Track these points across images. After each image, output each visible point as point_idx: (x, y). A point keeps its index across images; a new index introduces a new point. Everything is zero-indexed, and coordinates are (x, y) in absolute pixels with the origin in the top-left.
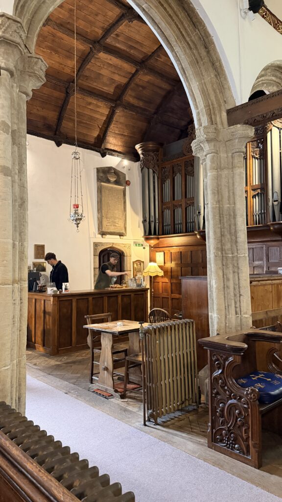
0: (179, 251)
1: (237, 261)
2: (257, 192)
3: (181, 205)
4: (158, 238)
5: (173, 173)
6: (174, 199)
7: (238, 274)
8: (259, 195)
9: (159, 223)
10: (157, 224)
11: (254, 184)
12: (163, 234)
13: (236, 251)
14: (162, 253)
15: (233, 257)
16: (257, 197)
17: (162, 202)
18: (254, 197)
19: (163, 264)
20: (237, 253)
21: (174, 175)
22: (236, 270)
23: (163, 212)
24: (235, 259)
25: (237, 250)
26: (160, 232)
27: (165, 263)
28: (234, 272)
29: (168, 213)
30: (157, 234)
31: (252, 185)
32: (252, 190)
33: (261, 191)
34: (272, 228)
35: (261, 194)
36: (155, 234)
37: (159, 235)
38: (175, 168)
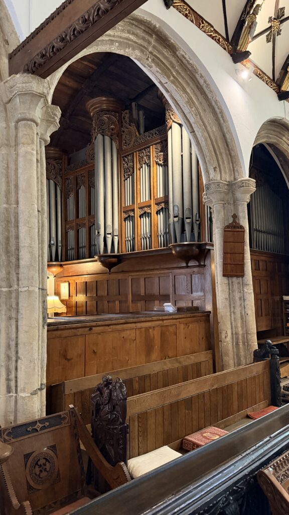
0: (84, 281)
1: (17, 298)
2: (161, 207)
3: (85, 224)
4: (61, 266)
5: (77, 185)
6: (77, 217)
7: (17, 321)
8: (164, 209)
9: (62, 246)
10: (60, 247)
11: (159, 197)
12: (67, 260)
13: (16, 283)
14: (67, 284)
15: (10, 292)
16: (161, 213)
17: (66, 220)
18: (158, 213)
19: (67, 298)
20: (18, 285)
21: (78, 188)
22: (14, 315)
23: (66, 233)
24: (14, 295)
25: (18, 280)
26: (64, 258)
27: (69, 296)
28: (10, 318)
29: (72, 234)
30: (60, 260)
31: (156, 197)
32: (156, 204)
33: (165, 205)
34: (174, 252)
35: (165, 209)
36: (57, 260)
37: (62, 261)
38: (79, 179)
